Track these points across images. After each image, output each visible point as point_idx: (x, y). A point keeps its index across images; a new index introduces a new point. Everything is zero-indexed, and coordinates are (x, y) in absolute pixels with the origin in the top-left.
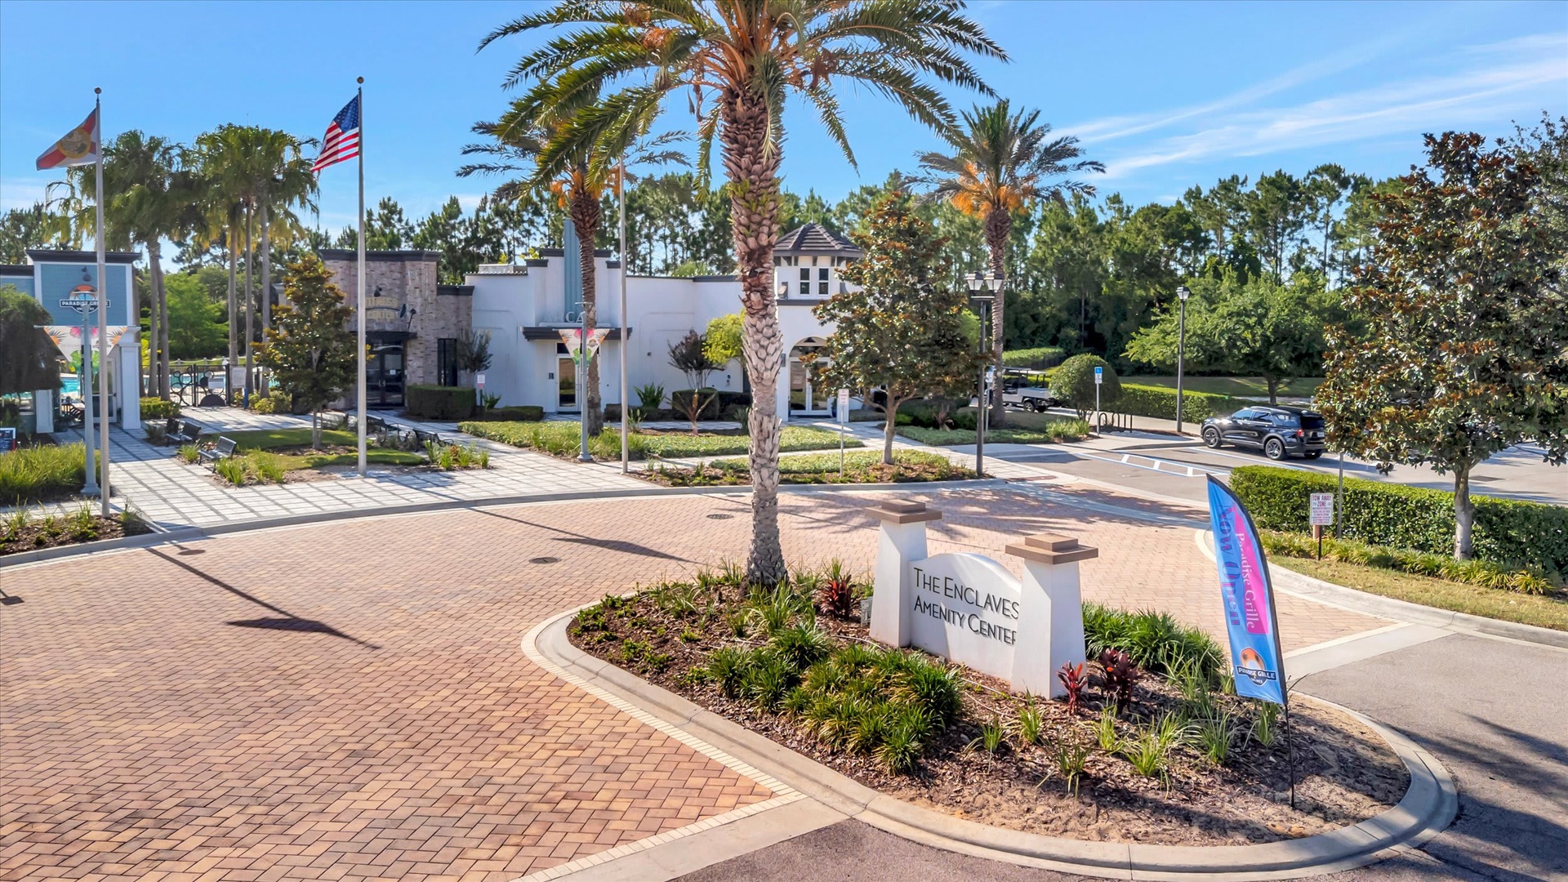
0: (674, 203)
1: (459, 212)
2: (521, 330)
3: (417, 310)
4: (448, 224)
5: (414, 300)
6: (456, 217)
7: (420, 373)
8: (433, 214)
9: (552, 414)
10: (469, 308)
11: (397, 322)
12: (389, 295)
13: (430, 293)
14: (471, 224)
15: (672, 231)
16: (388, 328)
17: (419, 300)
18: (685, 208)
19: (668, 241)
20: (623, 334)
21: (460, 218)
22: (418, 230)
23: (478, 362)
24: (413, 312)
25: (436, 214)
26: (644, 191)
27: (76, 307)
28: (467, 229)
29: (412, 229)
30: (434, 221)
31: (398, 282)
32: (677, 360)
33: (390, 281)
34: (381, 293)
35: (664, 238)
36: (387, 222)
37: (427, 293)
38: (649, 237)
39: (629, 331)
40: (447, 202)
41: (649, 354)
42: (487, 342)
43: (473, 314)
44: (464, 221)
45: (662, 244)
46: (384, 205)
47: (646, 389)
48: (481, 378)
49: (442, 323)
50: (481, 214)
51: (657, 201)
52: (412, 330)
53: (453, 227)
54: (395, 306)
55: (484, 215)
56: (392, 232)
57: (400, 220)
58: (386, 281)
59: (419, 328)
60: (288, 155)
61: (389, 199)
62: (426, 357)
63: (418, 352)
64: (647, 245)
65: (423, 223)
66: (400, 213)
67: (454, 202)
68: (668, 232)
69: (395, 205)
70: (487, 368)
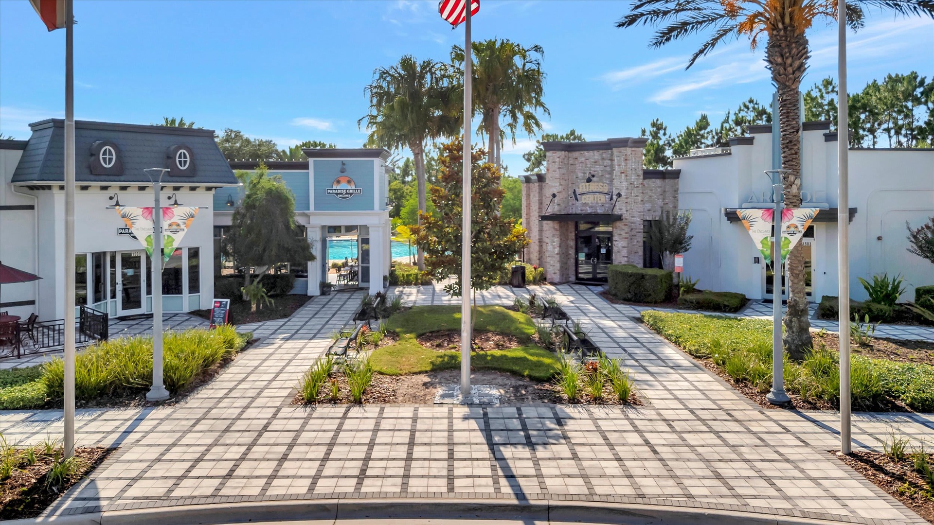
0: (898, 99)
1: (708, 124)
2: (723, 212)
3: (623, 193)
4: (699, 134)
5: (621, 185)
6: (705, 128)
7: (624, 252)
8: (688, 128)
9: (756, 301)
10: (676, 191)
11: (607, 206)
12: (601, 181)
13: (636, 179)
14: (717, 134)
15: (896, 123)
16: (600, 211)
17: (625, 184)
18: (910, 104)
19: (893, 132)
20: (842, 216)
21: (709, 129)
22: (677, 141)
23: (679, 244)
24: (619, 195)
25: (691, 128)
26: (867, 93)
27: (337, 194)
28: (713, 137)
29: (673, 141)
30: (689, 133)
31: (608, 169)
32: (920, 247)
33: (602, 168)
34: (594, 179)
35: (888, 130)
36: (655, 136)
37: (633, 177)
38: (872, 131)
39: (852, 212)
40: (699, 118)
41: (879, 238)
42: (686, 223)
43: (680, 197)
44: (712, 131)
45: (886, 135)
46: (654, 125)
47: (876, 282)
48: (679, 261)
49: (648, 206)
50: (725, 125)
51: (880, 99)
52: (617, 212)
53: (703, 136)
54: (606, 191)
55: (727, 125)
56: (658, 143)
57: (665, 134)
58: (598, 169)
59: (624, 211)
60: (518, 61)
61: (657, 120)
62: (631, 238)
63: (623, 233)
64: (871, 136)
65: (681, 136)
66: (665, 129)
67: (704, 118)
68: (891, 125)
69: (662, 125)
70: (686, 250)
